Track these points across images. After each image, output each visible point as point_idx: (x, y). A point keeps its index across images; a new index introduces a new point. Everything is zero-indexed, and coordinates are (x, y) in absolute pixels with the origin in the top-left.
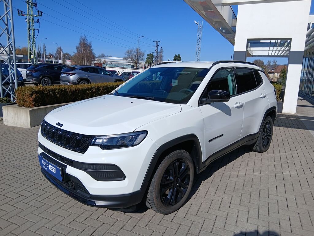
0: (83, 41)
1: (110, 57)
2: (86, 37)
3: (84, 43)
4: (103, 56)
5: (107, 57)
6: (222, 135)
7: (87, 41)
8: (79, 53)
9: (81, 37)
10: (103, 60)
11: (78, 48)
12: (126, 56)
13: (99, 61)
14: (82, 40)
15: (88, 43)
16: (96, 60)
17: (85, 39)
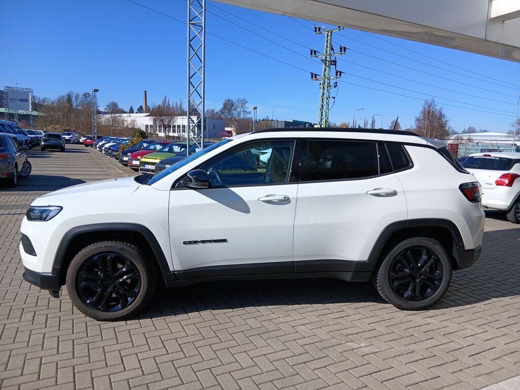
0: (429, 107)
1: (484, 132)
2: (434, 102)
3: (429, 112)
4: (471, 130)
5: (478, 132)
6: (225, 241)
7: (435, 107)
8: (419, 127)
9: (426, 101)
10: (465, 138)
11: (418, 120)
12: (514, 129)
13: (458, 140)
14: (426, 107)
15: (436, 110)
16: (451, 138)
17: (433, 105)
